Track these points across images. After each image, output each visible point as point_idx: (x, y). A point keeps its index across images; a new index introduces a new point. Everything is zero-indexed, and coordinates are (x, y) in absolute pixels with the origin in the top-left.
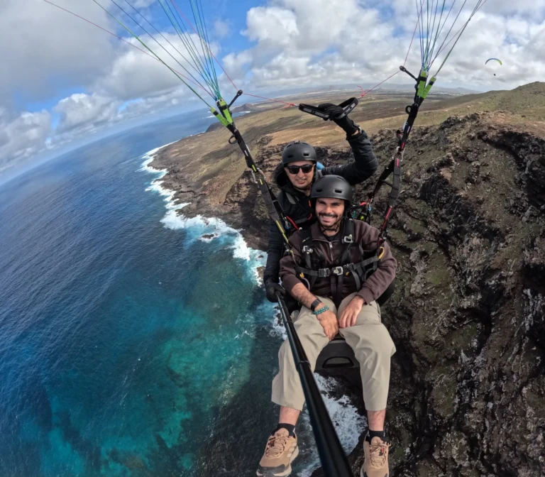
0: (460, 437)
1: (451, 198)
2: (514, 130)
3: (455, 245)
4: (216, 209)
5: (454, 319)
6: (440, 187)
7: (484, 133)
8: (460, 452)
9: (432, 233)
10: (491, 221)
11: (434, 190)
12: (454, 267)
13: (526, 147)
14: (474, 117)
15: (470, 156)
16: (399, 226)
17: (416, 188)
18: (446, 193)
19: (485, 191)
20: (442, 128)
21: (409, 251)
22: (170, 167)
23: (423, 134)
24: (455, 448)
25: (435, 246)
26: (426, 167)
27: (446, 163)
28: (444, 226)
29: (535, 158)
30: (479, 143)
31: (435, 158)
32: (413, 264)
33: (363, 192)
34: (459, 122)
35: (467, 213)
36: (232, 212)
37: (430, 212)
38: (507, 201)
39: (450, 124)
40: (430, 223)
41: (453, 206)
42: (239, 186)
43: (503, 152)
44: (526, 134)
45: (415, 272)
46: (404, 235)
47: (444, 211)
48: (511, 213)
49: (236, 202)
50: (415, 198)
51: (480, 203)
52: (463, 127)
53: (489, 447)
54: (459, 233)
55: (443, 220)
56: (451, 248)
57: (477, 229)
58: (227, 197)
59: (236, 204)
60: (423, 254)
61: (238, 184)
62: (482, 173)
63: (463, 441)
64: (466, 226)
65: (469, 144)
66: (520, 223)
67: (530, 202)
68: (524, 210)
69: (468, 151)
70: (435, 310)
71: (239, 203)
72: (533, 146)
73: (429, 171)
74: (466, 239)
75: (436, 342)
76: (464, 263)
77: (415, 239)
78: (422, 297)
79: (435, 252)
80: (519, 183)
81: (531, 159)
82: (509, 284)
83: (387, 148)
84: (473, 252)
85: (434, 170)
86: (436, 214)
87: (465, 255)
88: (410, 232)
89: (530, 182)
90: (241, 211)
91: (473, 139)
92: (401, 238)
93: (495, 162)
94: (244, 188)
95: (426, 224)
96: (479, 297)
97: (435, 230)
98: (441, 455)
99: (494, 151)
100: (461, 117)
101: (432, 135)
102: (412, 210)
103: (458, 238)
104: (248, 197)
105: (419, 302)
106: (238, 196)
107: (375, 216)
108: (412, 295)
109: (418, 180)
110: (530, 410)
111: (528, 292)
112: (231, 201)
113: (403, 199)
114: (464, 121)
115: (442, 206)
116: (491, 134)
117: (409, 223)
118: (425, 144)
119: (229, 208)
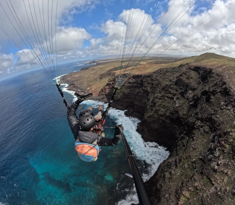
0: (199, 121)
1: (183, 83)
2: (197, 66)
3: (185, 94)
4: (96, 97)
5: (189, 108)
6: (180, 81)
7: (190, 67)
8: (200, 123)
9: (179, 93)
10: (193, 87)
11: (178, 82)
12: (186, 99)
13: (200, 70)
14: (187, 64)
15: (187, 73)
16: (170, 93)
17: (173, 83)
18: (182, 82)
19: (191, 80)
20: (179, 67)
21: (173, 99)
22: (69, 83)
23: (173, 69)
24: (199, 123)
25: (180, 96)
26: (176, 77)
27: (181, 75)
28: (182, 90)
29: (203, 71)
30: (189, 70)
31: (178, 74)
32: (175, 101)
33: (156, 87)
34: (184, 65)
35: (187, 86)
36: (103, 98)
37: (178, 88)
38: (197, 82)
39: (181, 66)
40: (178, 90)
41: (184, 85)
42: (105, 89)
43: (195, 72)
44: (200, 67)
45: (176, 103)
46: (171, 95)
47: (181, 87)
48: (198, 84)
49: (104, 95)
50: (173, 85)
51: (190, 83)
52: (185, 67)
53: (205, 117)
54: (186, 91)
55: (182, 89)
56: (184, 95)
57: (190, 89)
58: (99, 93)
59: (104, 96)
60: (177, 98)
61: (105, 88)
62: (190, 77)
63: (200, 121)
64: (188, 89)
65: (186, 70)
66: (200, 86)
67: (202, 81)
68: (201, 83)
69: (186, 72)
70: (184, 108)
71: (106, 95)
72: (202, 69)
73: (176, 78)
74: (188, 92)
75: (186, 114)
76: (188, 97)
77: (174, 95)
78: (179, 107)
79: (180, 97)
80: (199, 78)
81: (201, 72)
82: (199, 96)
83: (163, 74)
84: (190, 94)
85: (178, 77)
86: (179, 88)
87: (188, 95)
88: (173, 93)
89: (202, 77)
90: (107, 98)
91: (187, 69)
92: (170, 96)
93: (193, 74)
94: (107, 90)
95: (177, 91)
96: (193, 102)
97: (180, 92)
98: (196, 126)
99: (193, 71)
100: (184, 64)
101: (176, 69)
102: (173, 88)
103: (186, 92)
104: (109, 93)
105: (179, 108)
106: (105, 92)
107: (162, 91)
108: (176, 107)
109: (174, 80)
110: (209, 109)
111: (204, 97)
112: (102, 95)
113: (170, 86)
114: (185, 65)
115: (181, 86)
116: (192, 68)
117: (172, 91)
118: (174, 72)
119: (101, 97)
